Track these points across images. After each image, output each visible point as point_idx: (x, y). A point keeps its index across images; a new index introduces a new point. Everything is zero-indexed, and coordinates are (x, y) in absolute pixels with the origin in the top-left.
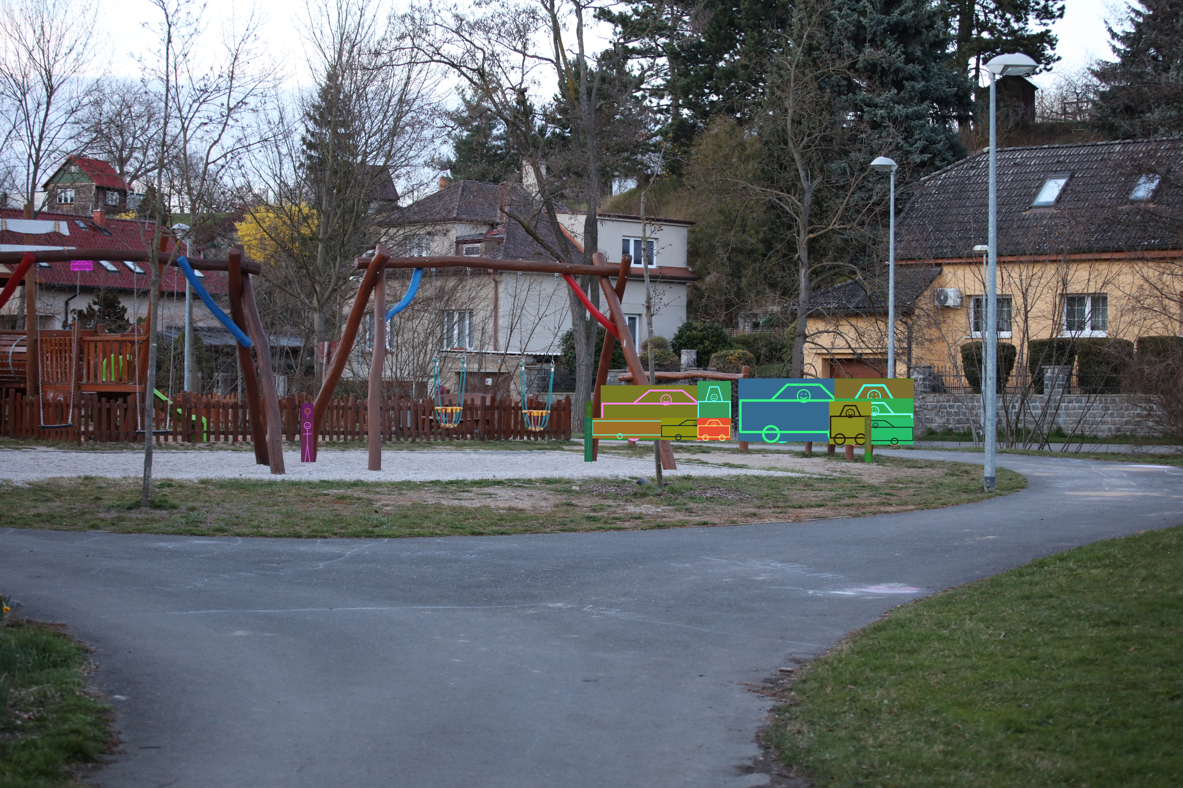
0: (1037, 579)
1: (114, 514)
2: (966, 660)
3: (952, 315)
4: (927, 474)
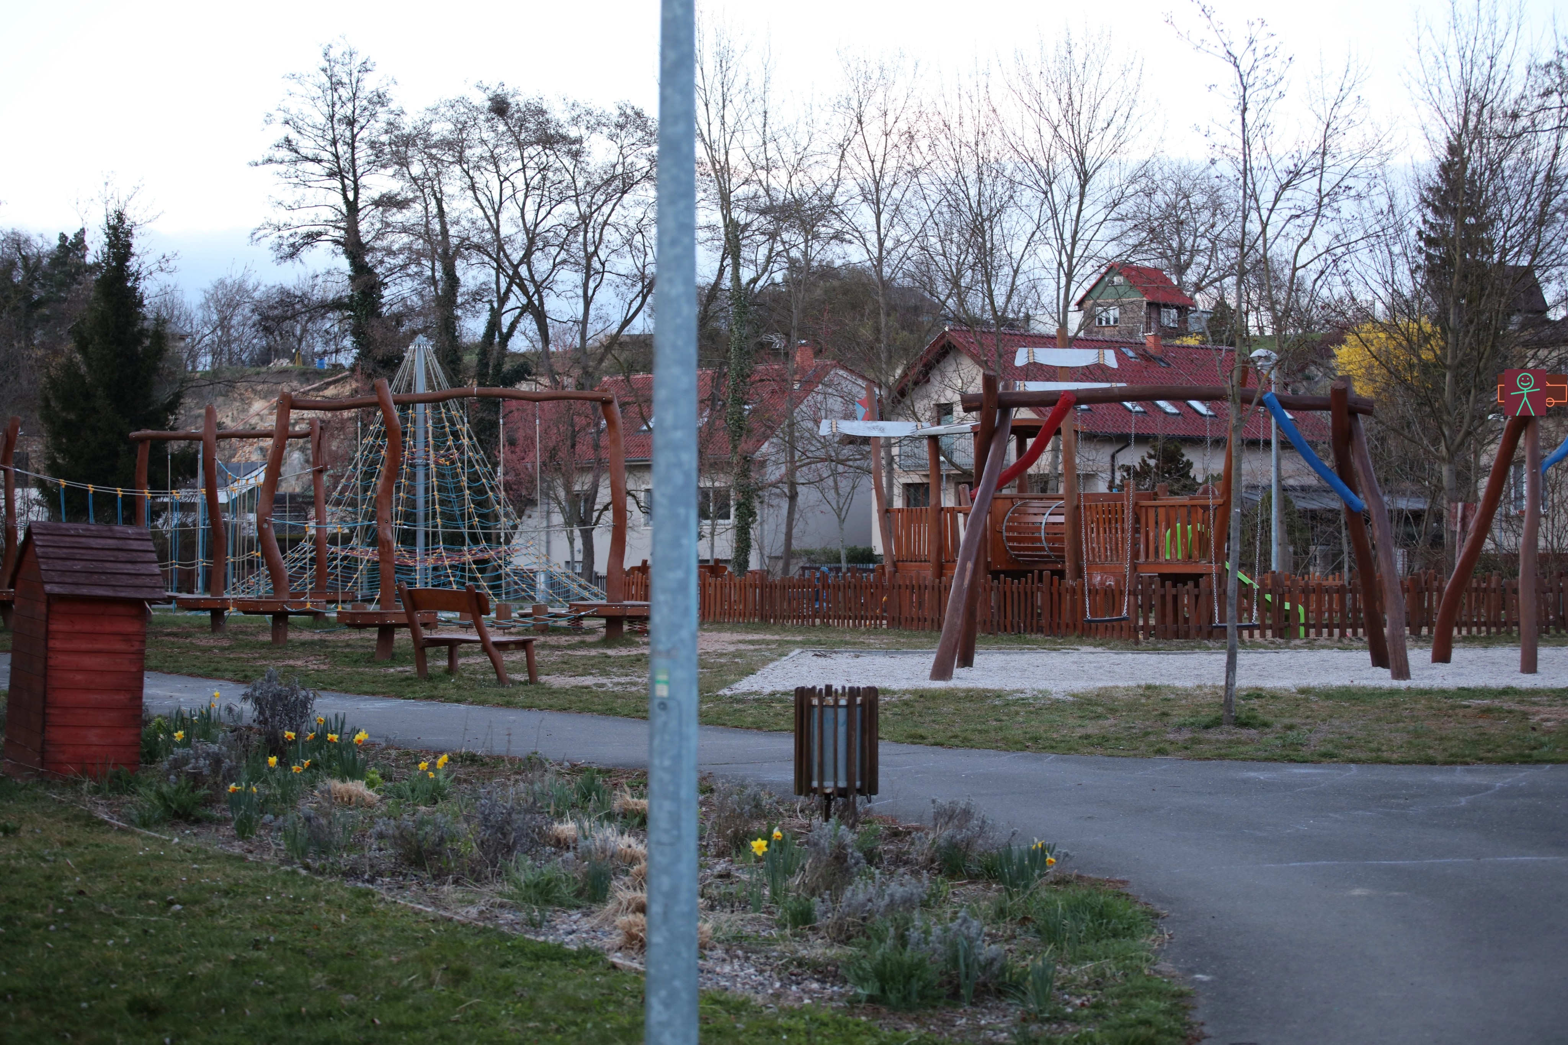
1: (1186, 734)
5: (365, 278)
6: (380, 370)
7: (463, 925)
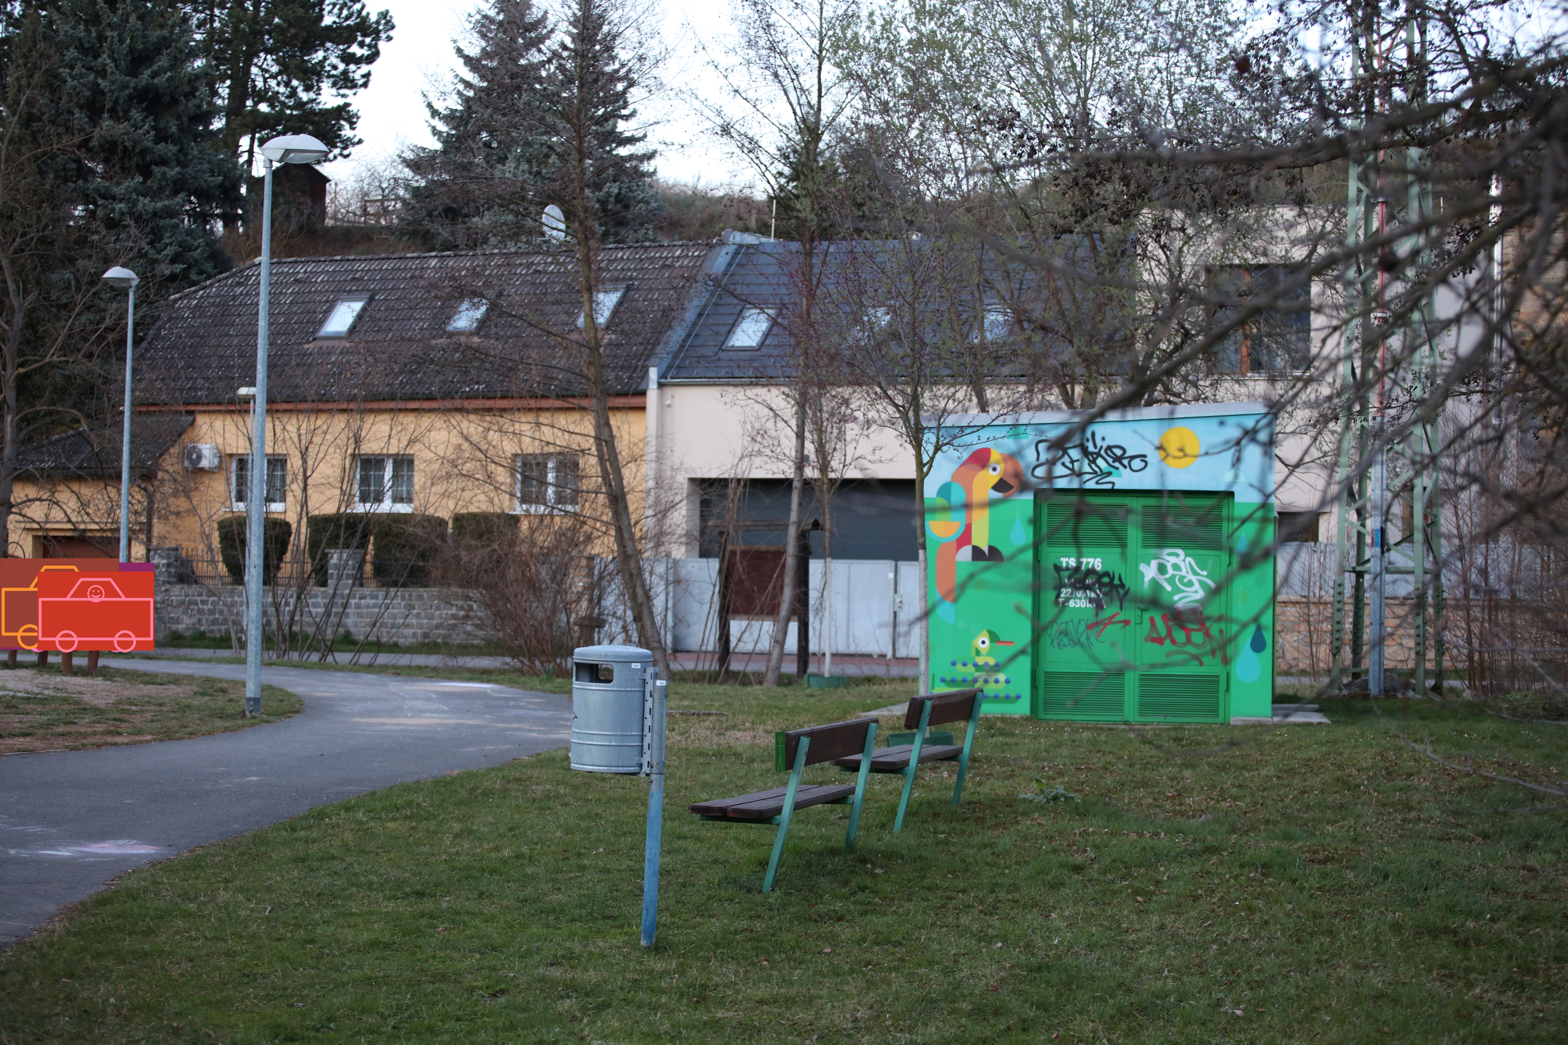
0: (314, 835)
2: (220, 944)
3: (206, 480)
4: (170, 693)
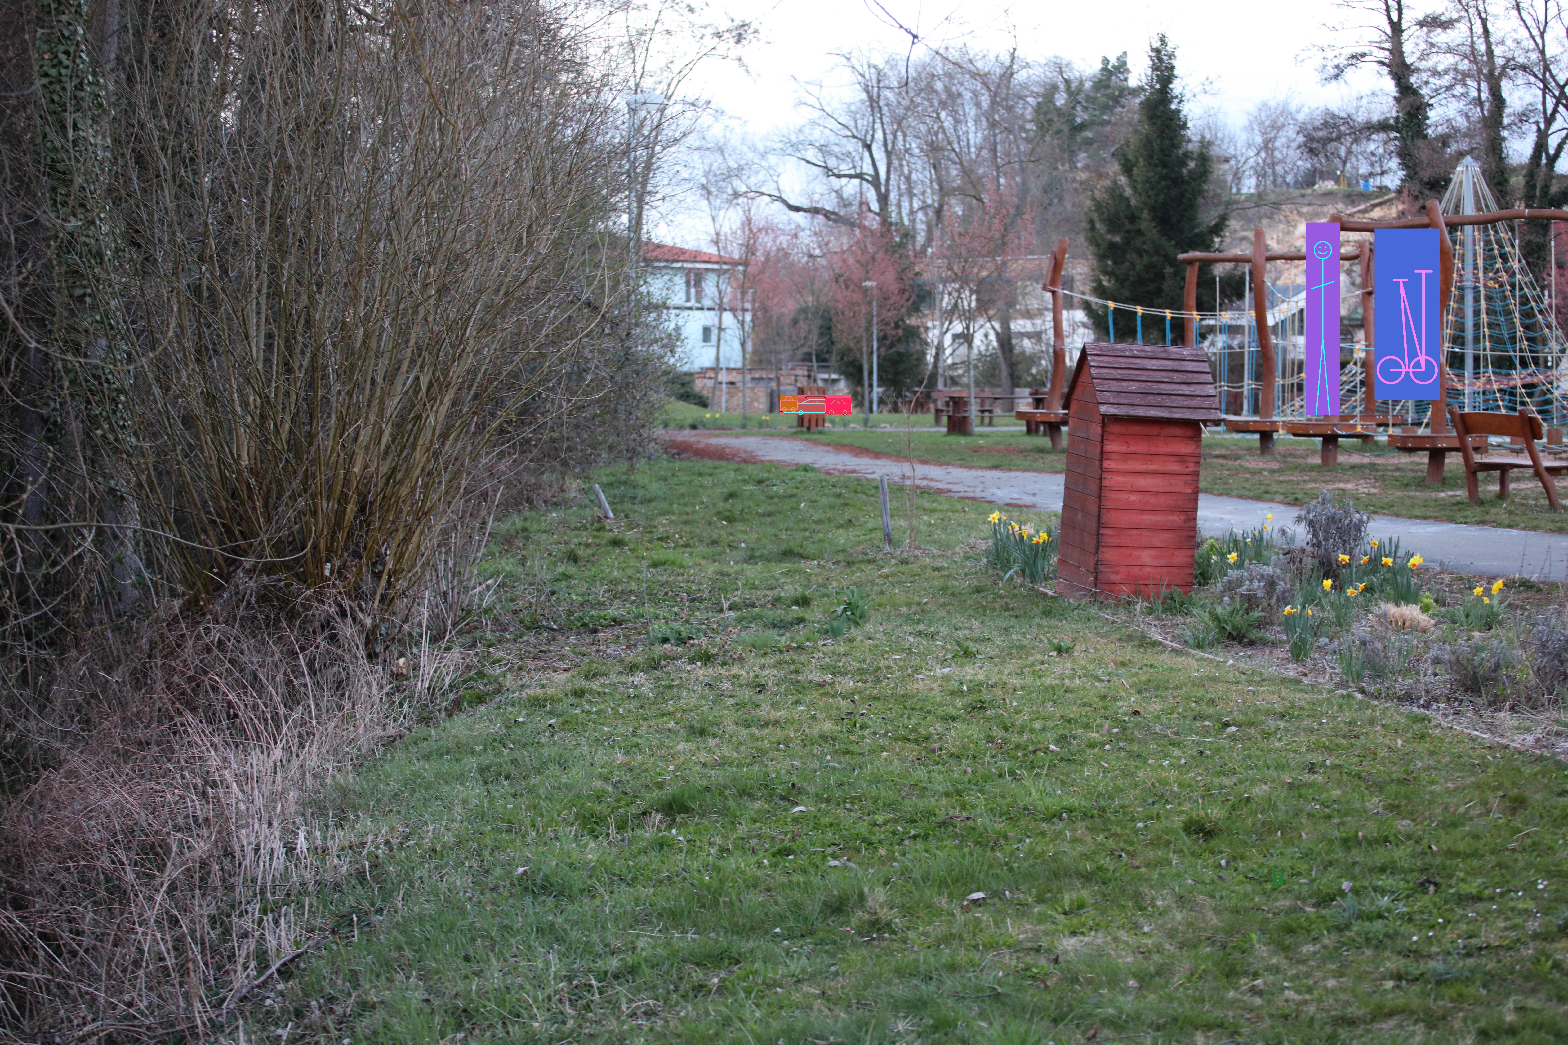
5: (1411, 99)
6: (1427, 192)
7: (1520, 753)
